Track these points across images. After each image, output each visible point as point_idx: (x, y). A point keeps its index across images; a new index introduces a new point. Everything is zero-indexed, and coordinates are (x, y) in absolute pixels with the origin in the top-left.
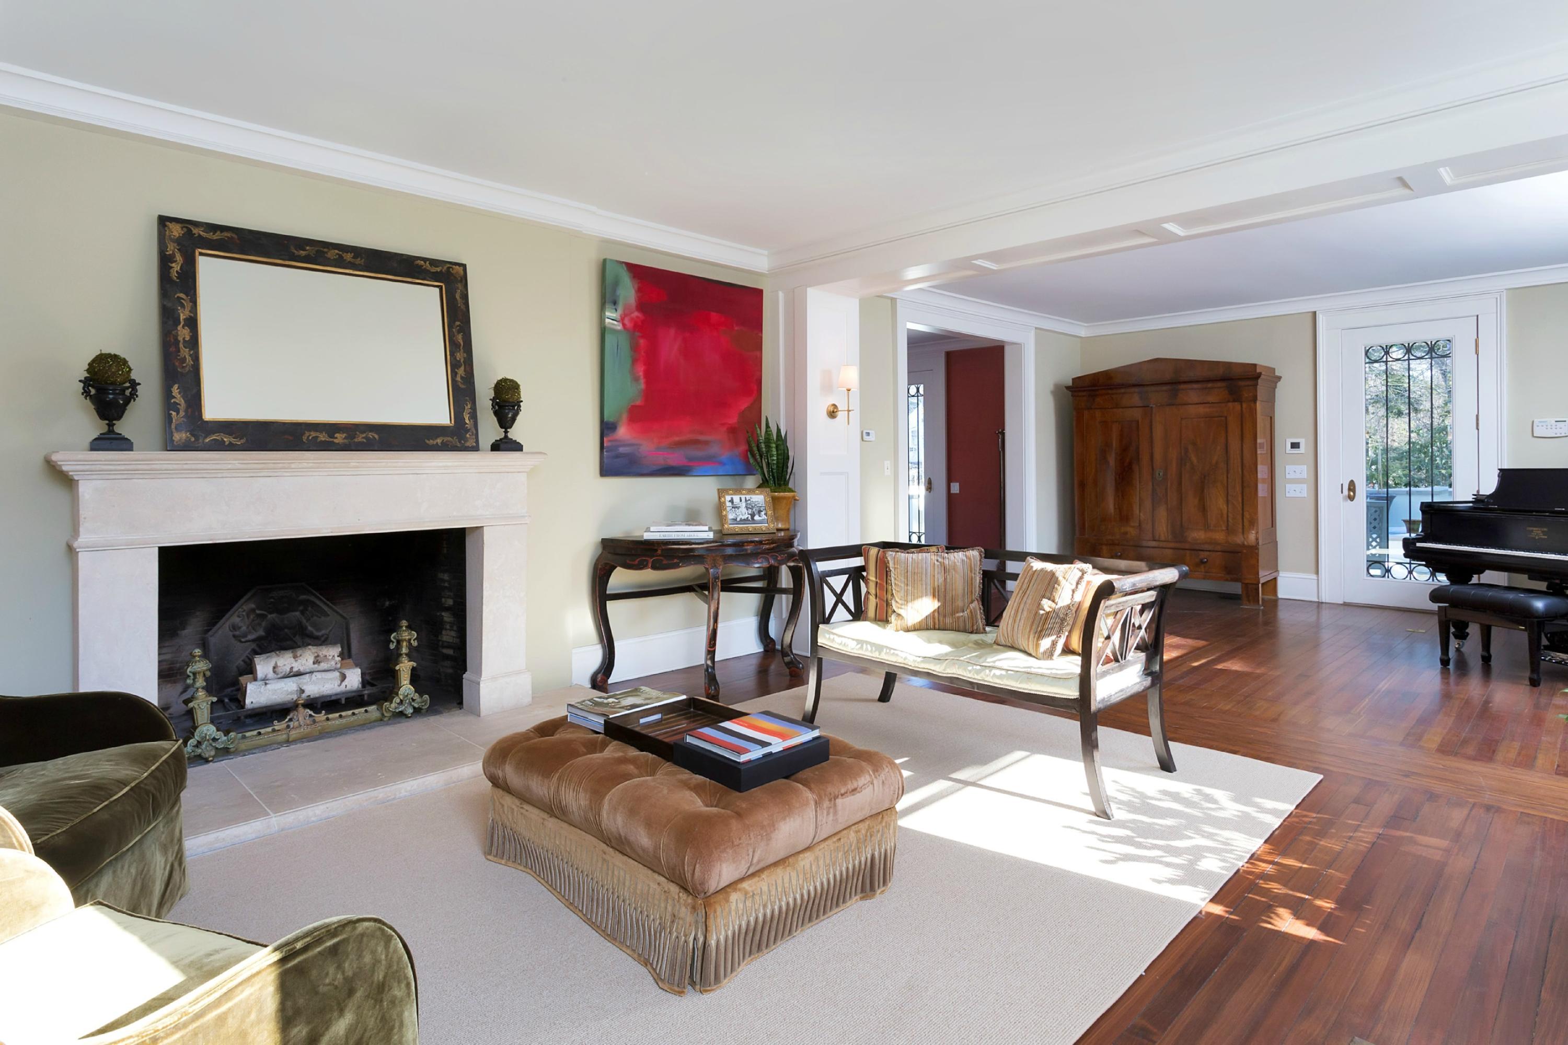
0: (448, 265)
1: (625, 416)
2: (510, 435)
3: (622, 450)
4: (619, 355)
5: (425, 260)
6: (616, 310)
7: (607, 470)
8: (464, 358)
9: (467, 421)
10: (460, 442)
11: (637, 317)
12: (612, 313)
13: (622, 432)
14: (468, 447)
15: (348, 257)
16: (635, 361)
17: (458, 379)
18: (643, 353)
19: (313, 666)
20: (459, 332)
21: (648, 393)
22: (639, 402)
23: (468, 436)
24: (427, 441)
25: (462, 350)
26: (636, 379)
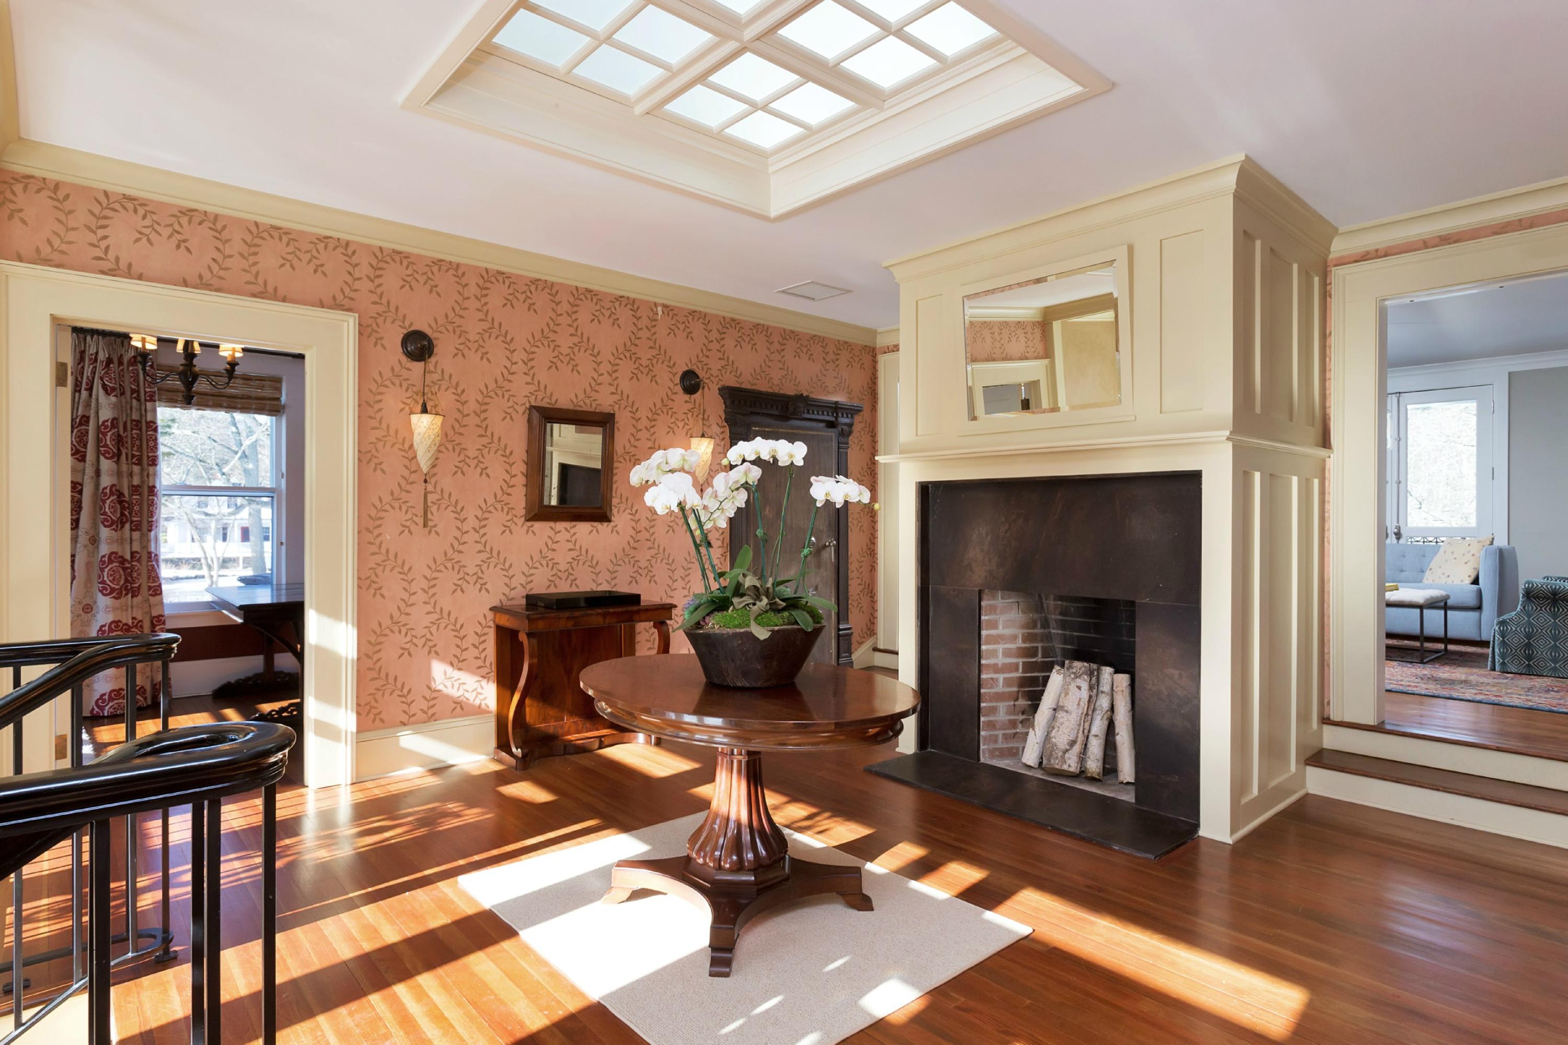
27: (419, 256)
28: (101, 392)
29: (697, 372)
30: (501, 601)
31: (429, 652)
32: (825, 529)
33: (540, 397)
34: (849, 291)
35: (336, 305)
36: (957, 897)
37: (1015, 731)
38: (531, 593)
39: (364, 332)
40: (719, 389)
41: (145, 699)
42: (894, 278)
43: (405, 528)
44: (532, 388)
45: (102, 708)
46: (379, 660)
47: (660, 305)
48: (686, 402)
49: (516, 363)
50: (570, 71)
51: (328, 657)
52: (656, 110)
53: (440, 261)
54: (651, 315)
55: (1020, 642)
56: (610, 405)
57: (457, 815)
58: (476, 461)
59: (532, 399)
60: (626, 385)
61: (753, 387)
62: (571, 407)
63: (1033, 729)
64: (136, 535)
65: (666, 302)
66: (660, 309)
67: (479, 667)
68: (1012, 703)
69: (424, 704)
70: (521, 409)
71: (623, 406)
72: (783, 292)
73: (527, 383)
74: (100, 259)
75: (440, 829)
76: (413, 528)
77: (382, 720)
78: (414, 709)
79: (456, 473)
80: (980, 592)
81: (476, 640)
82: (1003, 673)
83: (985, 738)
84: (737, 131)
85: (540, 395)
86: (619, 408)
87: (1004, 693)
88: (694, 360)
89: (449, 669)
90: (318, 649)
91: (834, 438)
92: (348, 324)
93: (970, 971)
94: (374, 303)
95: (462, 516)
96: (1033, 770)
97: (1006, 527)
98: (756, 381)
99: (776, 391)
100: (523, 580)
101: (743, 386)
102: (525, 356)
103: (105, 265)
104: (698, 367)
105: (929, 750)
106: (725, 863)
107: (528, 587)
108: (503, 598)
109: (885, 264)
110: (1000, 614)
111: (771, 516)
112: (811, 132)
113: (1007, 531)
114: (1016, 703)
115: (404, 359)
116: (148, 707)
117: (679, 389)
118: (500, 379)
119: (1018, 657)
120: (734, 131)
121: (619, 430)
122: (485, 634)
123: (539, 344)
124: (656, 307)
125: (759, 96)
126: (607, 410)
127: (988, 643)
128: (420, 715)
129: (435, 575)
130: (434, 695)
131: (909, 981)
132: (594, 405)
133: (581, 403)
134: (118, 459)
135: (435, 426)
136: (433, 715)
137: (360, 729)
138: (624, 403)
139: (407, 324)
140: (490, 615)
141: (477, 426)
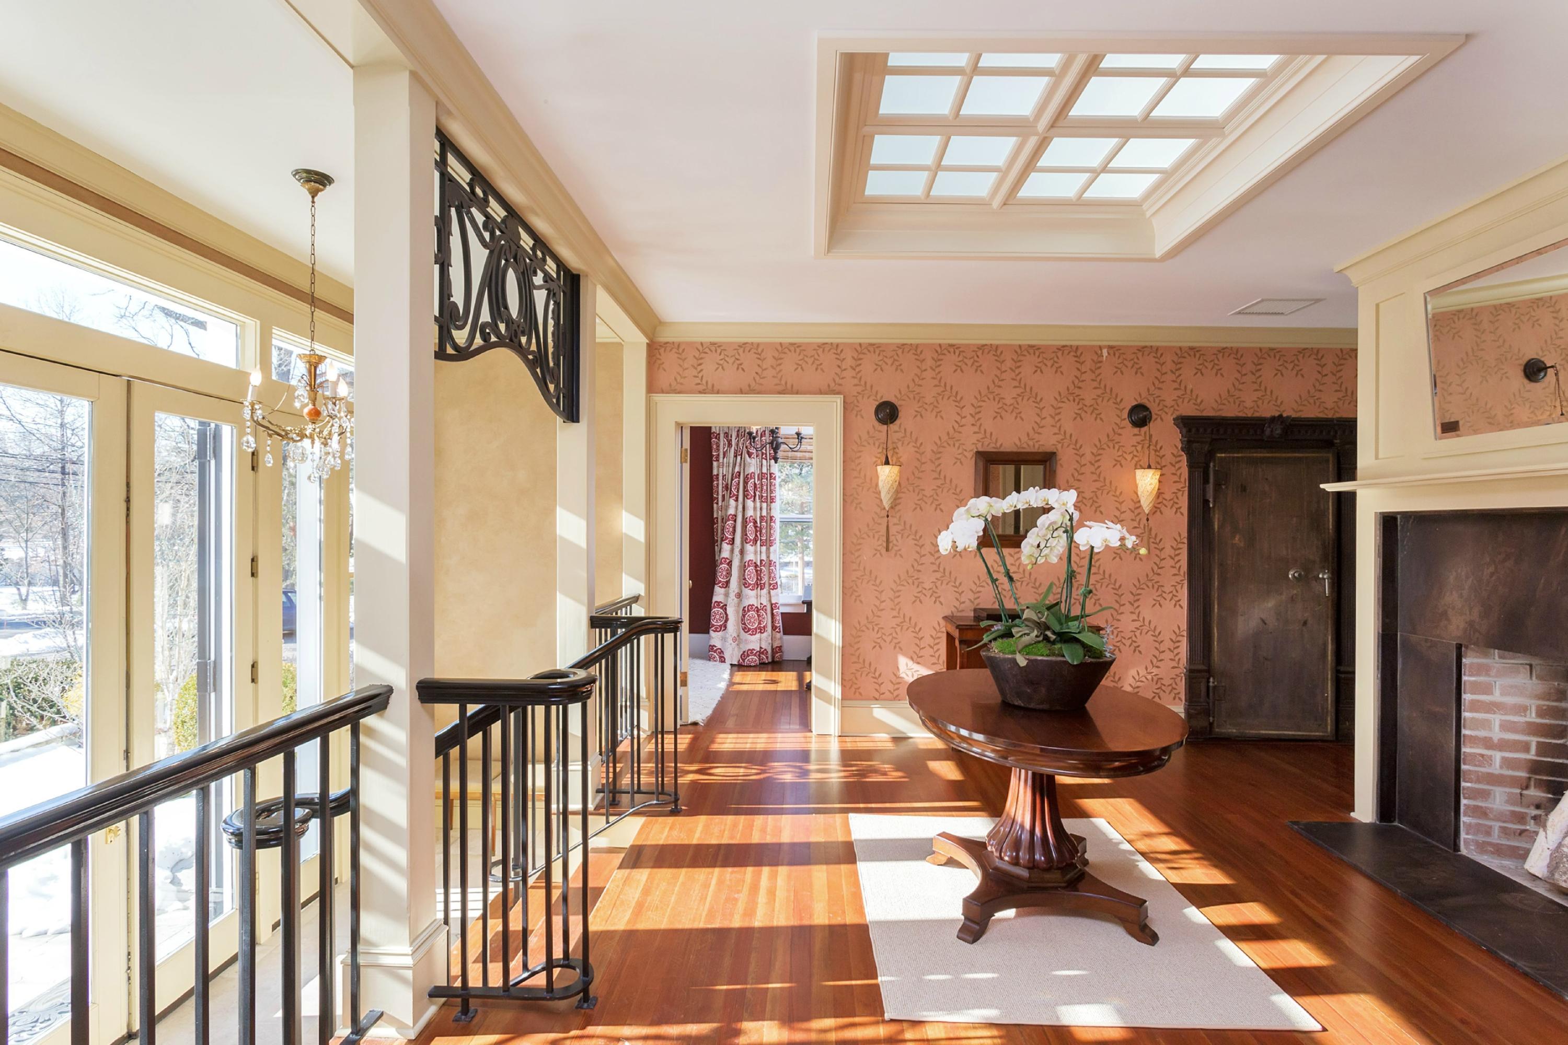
27: (887, 345)
28: (747, 456)
29: (1148, 405)
30: (952, 612)
31: (895, 647)
32: (1318, 559)
33: (986, 443)
34: (1318, 301)
35: (831, 391)
36: (1265, 971)
37: (1523, 827)
38: (977, 607)
39: (847, 407)
40: (1174, 419)
41: (767, 657)
42: (1351, 282)
43: (876, 552)
44: (980, 436)
45: (744, 660)
46: (858, 649)
47: (1105, 347)
48: (1135, 435)
49: (965, 417)
50: (928, 195)
51: (825, 643)
52: (1010, 198)
53: (903, 345)
54: (1095, 358)
55: (1534, 715)
56: (1054, 445)
57: (885, 774)
58: (932, 499)
59: (979, 445)
60: (1068, 426)
61: (1218, 414)
62: (1015, 449)
63: (1545, 830)
64: (764, 548)
65: (1111, 343)
66: (1105, 352)
67: (934, 664)
68: (1518, 791)
69: (891, 687)
70: (970, 455)
71: (1066, 445)
72: (1239, 313)
73: (975, 433)
74: (699, 384)
75: (867, 780)
76: (882, 552)
77: (860, 694)
78: (883, 689)
79: (916, 508)
80: (1459, 647)
81: (931, 642)
82: (1500, 751)
83: (1469, 826)
84: (1091, 194)
85: (987, 441)
86: (1062, 447)
87: (1502, 776)
88: (1144, 394)
89: (910, 663)
91: (1331, 459)
92: (837, 404)
93: (1201, 1032)
94: (856, 385)
95: (920, 543)
96: (1538, 882)
97: (1492, 569)
98: (1221, 407)
99: (1249, 415)
100: (972, 596)
101: (1205, 414)
102: (972, 411)
103: (701, 388)
104: (1148, 400)
105: (1396, 824)
106: (1005, 855)
107: (976, 602)
108: (954, 609)
109: (1337, 269)
110: (1496, 676)
111: (1242, 545)
112: (1167, 175)
113: (1492, 574)
114: (1525, 792)
115: (877, 424)
116: (769, 663)
117: (1127, 423)
118: (952, 431)
119: (1529, 734)
120: (1089, 194)
121: (1061, 466)
122: (939, 638)
123: (986, 399)
124: (1101, 350)
125: (1095, 163)
126: (1049, 448)
127: (1472, 710)
128: (888, 694)
129: (900, 588)
130: (898, 680)
131: (1119, 1011)
132: (1037, 446)
133: (1025, 445)
134: (754, 499)
135: (893, 474)
136: (897, 696)
137: (844, 698)
138: (1066, 442)
139: (879, 397)
140: (943, 623)
141: (933, 471)
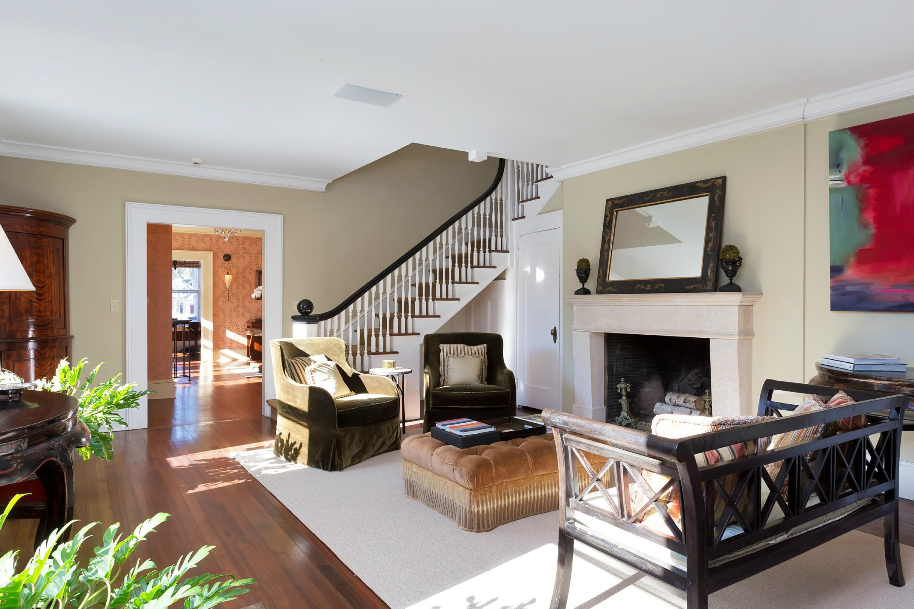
0: (713, 180)
1: (852, 260)
2: (734, 282)
3: (849, 288)
4: (844, 209)
5: (700, 182)
6: (840, 171)
7: (836, 306)
8: (714, 235)
9: (709, 274)
10: (703, 287)
11: (864, 171)
12: (835, 175)
13: (850, 273)
14: (707, 290)
15: (665, 194)
16: (862, 211)
17: (708, 249)
18: (872, 201)
19: (683, 403)
20: (713, 220)
21: (878, 238)
22: (868, 246)
23: (708, 283)
24: (686, 287)
25: (713, 231)
26: (865, 226)
35: (207, 250)
38: (257, 318)
39: (214, 256)
43: (224, 302)
44: (258, 266)
46: (218, 331)
49: (253, 260)
51: (206, 330)
58: (242, 285)
59: (257, 268)
67: (243, 334)
69: (229, 345)
70: (254, 271)
73: (256, 265)
76: (226, 302)
77: (219, 347)
78: (226, 345)
79: (236, 288)
81: (242, 329)
90: (204, 328)
92: (210, 254)
94: (216, 248)
95: (239, 299)
100: (255, 315)
102: (255, 258)
108: (249, 319)
115: (224, 261)
118: (248, 264)
122: (244, 328)
129: (232, 313)
135: (231, 277)
137: (214, 348)
139: (224, 253)
140: (246, 323)
141: (242, 276)
